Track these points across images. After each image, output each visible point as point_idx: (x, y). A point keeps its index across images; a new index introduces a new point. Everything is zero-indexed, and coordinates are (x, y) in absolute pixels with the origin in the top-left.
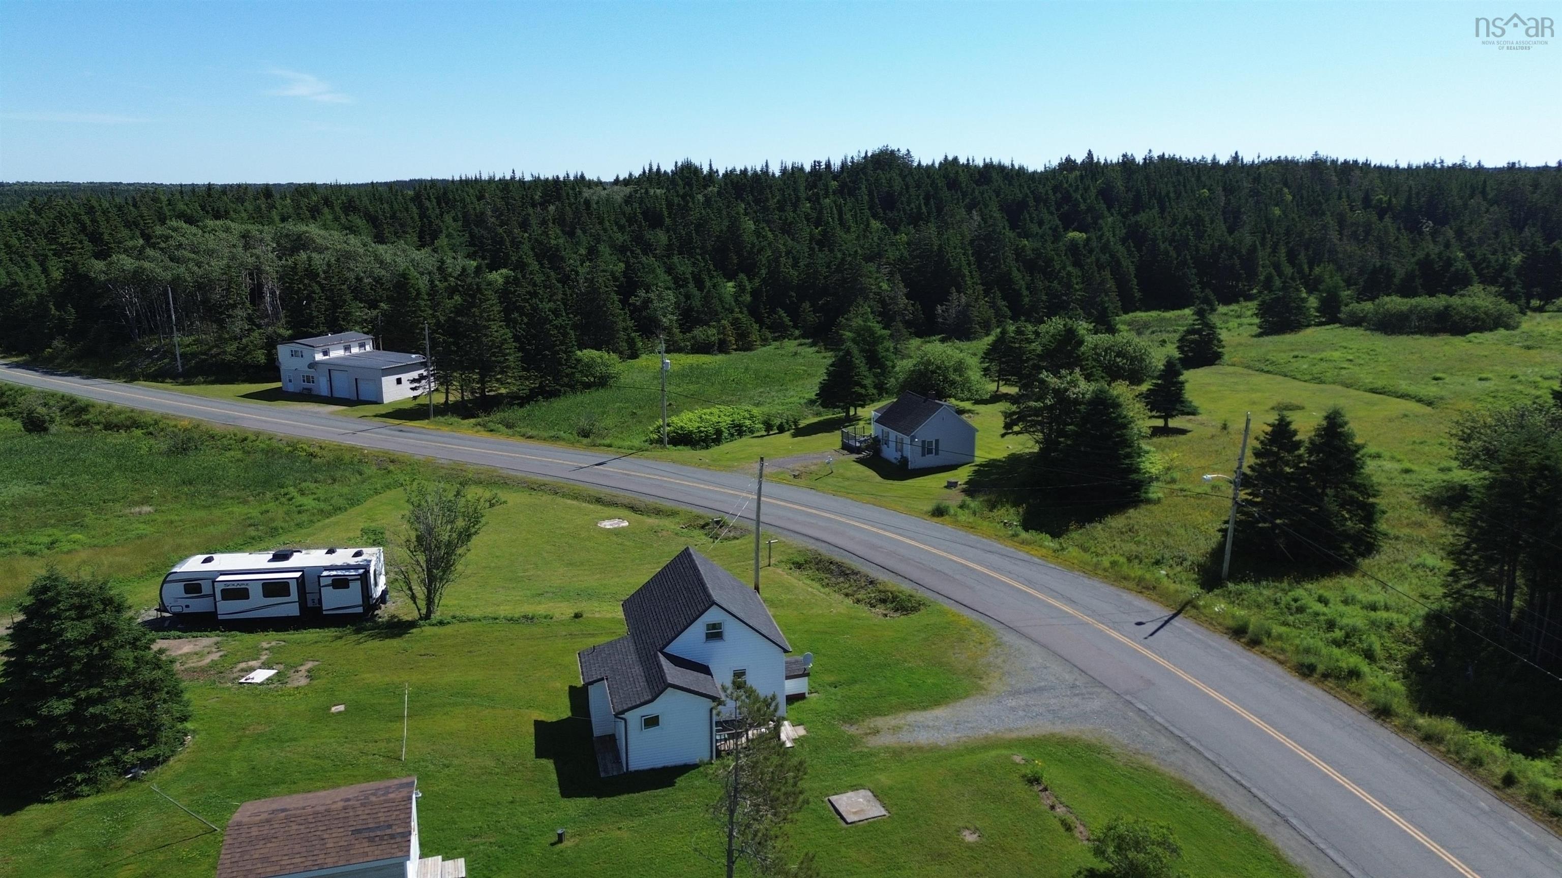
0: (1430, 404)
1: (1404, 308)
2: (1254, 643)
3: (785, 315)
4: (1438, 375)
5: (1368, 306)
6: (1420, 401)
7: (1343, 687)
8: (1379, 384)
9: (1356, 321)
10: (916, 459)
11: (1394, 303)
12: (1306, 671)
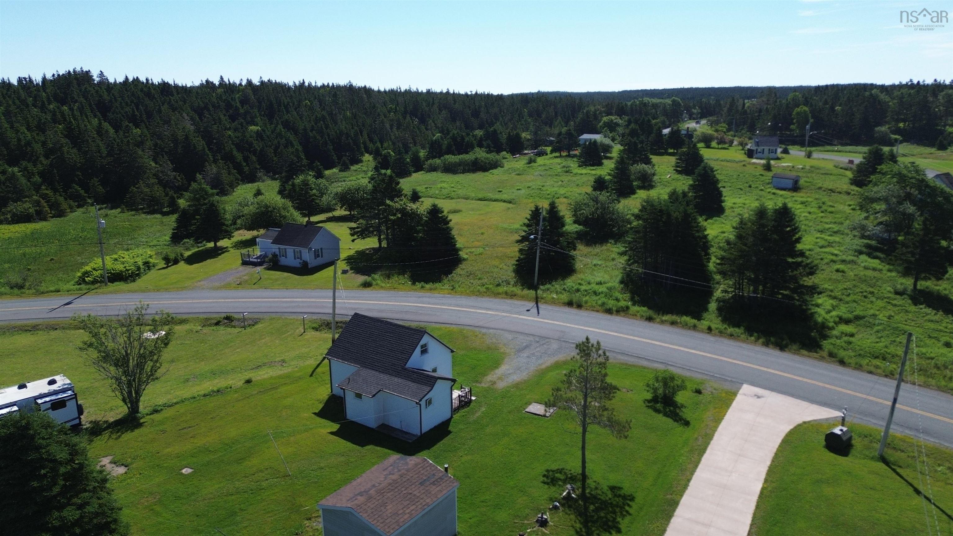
0: (510, 202)
1: (457, 160)
2: (579, 306)
3: (80, 189)
4: (500, 190)
5: (438, 161)
6: (504, 201)
7: (628, 314)
8: (480, 196)
9: (433, 169)
10: (312, 262)
11: (451, 158)
12: (609, 311)
